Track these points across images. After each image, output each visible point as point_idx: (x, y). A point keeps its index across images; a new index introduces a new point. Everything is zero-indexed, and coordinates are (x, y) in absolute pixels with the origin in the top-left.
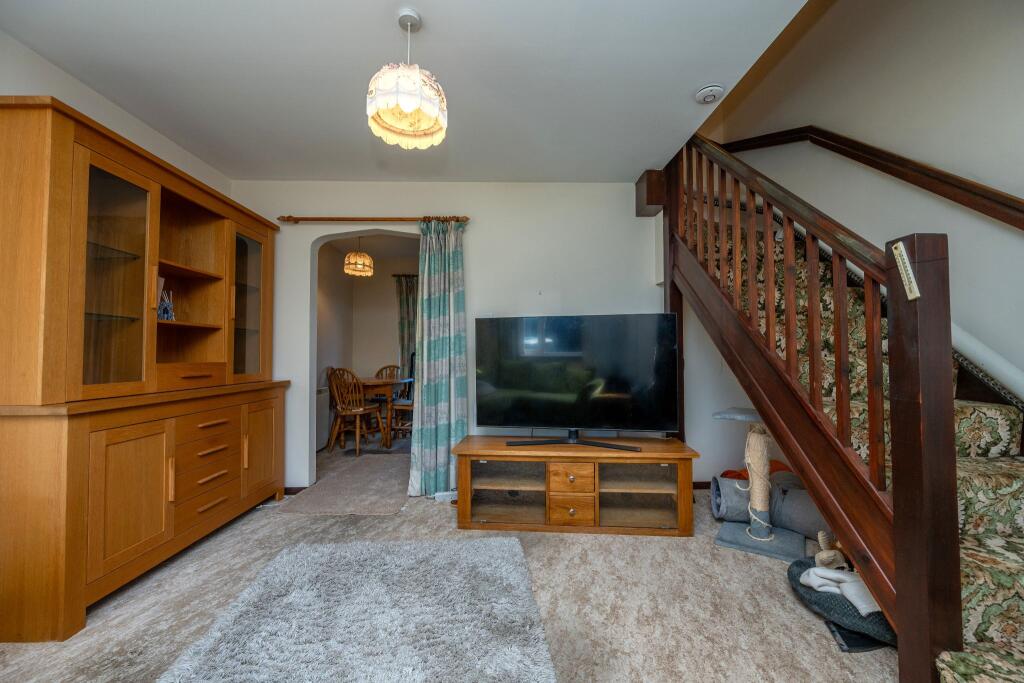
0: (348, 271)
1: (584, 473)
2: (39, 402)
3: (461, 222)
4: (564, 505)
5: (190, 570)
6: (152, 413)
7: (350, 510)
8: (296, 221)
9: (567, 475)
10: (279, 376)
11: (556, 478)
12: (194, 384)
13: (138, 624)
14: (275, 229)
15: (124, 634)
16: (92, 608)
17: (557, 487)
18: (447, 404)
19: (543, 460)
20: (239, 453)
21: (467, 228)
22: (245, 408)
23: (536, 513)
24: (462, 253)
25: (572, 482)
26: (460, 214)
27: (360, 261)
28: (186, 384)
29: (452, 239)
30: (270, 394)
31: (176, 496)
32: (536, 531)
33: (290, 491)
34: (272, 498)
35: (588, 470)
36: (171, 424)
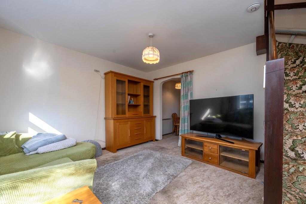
0: (176, 88)
1: (215, 148)
2: (111, 117)
3: (191, 72)
4: (209, 156)
5: (132, 149)
6: (126, 120)
7: (164, 146)
8: (157, 79)
9: (209, 147)
10: (154, 115)
11: (206, 147)
12: (134, 116)
13: (121, 154)
14: (153, 82)
15: (119, 155)
16: (118, 150)
17: (206, 150)
18: (187, 123)
19: (202, 141)
20: (144, 130)
21: (193, 73)
22: (145, 121)
23: (200, 156)
24: (192, 81)
25: (210, 149)
26: (191, 70)
27: (178, 85)
28: (133, 116)
29: (189, 78)
30: (152, 118)
31: (130, 135)
32: (200, 161)
33: (156, 140)
34: (152, 141)
35: (216, 147)
36: (129, 123)
